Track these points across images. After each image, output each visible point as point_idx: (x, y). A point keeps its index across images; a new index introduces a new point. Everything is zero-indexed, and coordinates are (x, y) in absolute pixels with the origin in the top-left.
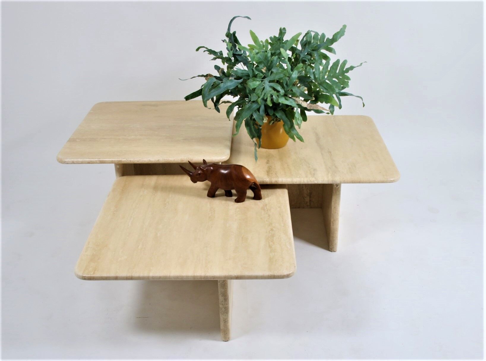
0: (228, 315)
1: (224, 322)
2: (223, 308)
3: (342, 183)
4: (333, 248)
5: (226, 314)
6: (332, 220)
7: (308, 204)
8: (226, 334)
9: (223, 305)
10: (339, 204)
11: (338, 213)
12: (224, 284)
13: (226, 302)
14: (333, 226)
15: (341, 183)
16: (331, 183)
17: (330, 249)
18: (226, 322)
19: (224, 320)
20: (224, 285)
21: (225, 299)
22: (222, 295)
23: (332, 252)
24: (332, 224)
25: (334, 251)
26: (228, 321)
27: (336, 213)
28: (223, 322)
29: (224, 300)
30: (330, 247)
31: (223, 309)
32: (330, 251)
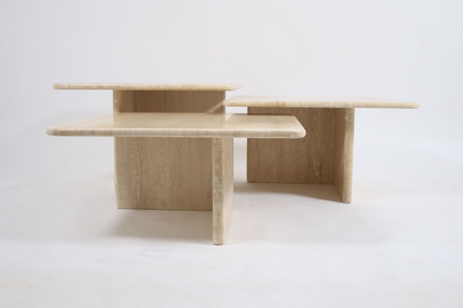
0: (222, 205)
1: (218, 215)
2: (217, 194)
3: (356, 107)
4: (347, 197)
5: (219, 202)
6: (345, 162)
7: (318, 179)
8: (219, 233)
9: (216, 188)
10: (352, 142)
11: (351, 153)
12: (219, 157)
13: (221, 185)
14: (346, 169)
15: (354, 107)
16: (344, 107)
17: (343, 200)
18: (220, 214)
19: (217, 212)
20: (219, 160)
21: (219, 180)
22: (217, 174)
23: (346, 203)
24: (345, 168)
25: (349, 203)
26: (222, 213)
27: (349, 152)
28: (216, 215)
29: (218, 182)
30: (344, 198)
31: (217, 196)
32: (343, 203)
